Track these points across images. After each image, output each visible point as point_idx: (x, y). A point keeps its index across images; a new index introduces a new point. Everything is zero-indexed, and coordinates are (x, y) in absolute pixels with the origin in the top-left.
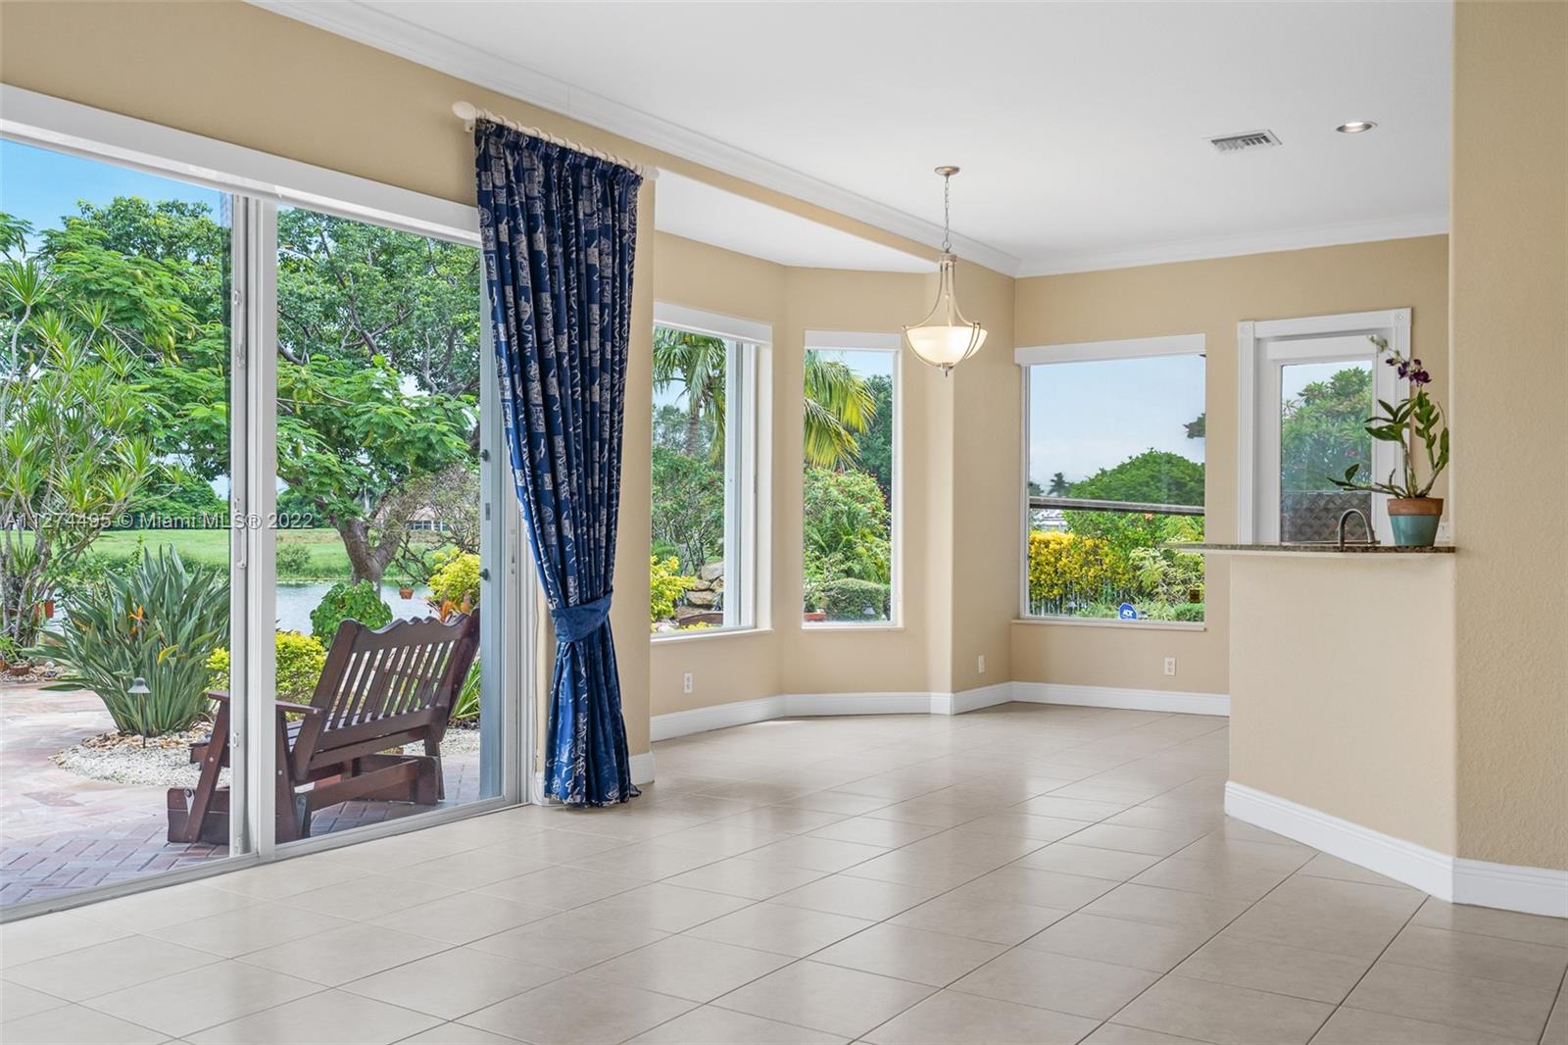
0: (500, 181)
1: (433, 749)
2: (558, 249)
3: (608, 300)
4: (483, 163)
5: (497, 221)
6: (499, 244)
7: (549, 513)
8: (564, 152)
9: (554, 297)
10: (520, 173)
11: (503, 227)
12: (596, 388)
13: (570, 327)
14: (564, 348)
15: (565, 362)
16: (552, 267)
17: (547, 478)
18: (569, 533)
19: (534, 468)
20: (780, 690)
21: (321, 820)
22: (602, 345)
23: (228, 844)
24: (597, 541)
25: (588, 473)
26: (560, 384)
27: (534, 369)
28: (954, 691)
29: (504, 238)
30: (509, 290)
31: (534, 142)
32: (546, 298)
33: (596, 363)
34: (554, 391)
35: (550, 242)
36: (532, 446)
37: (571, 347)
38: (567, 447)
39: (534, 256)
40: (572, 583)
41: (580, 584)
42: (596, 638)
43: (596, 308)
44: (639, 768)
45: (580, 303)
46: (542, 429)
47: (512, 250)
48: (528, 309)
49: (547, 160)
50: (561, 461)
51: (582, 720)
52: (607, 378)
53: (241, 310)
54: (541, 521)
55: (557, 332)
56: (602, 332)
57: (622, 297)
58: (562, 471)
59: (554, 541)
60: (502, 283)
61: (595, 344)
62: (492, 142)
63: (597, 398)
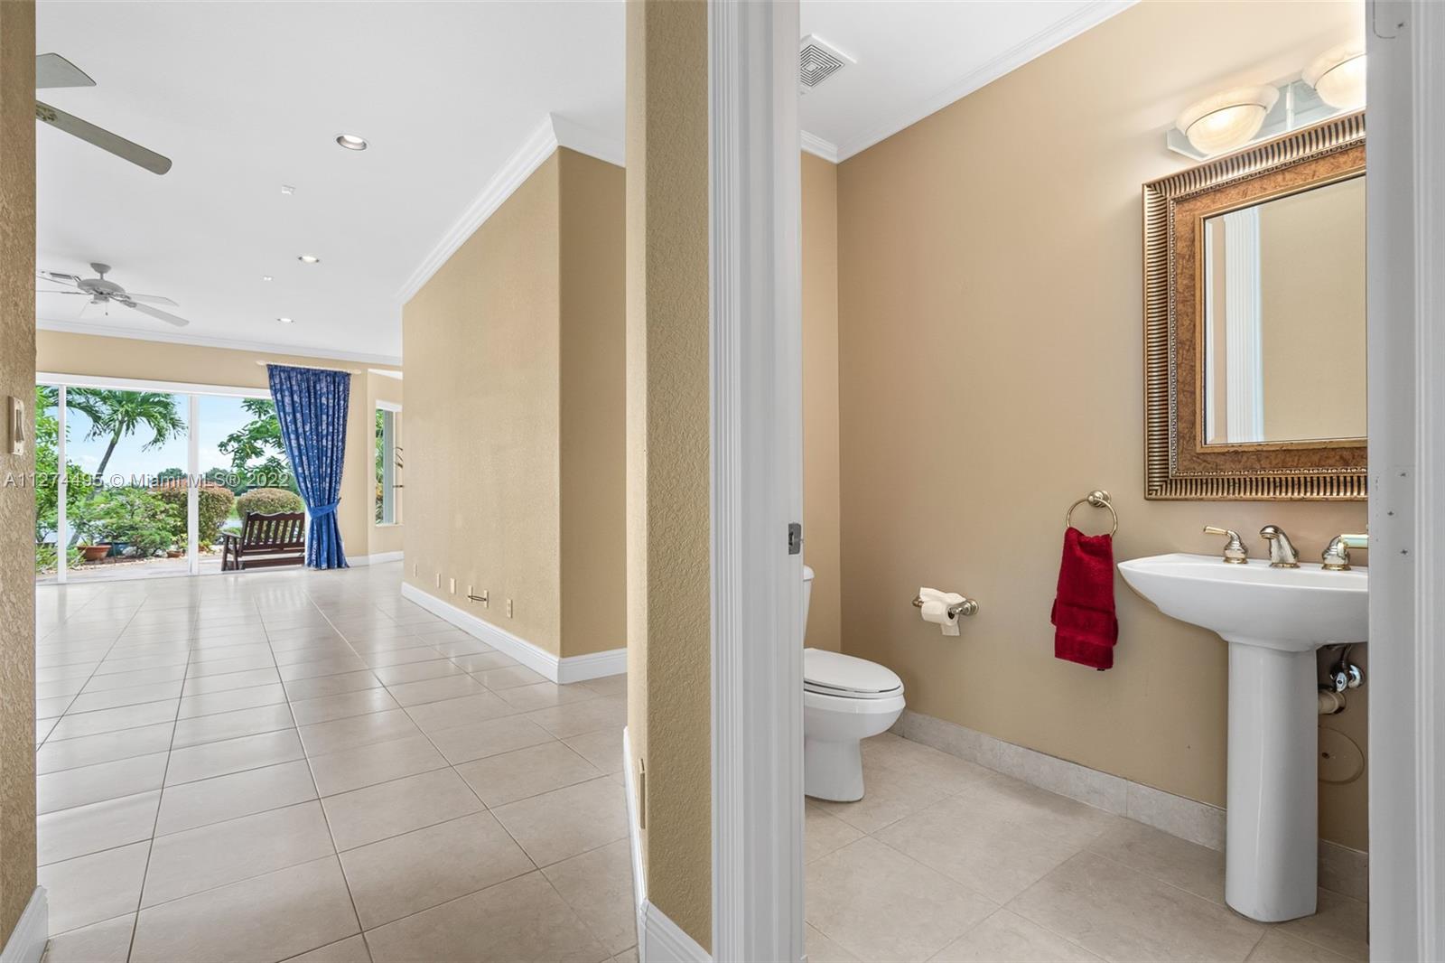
0: (277, 381)
2: (305, 400)
3: (331, 413)
4: (271, 377)
5: (276, 392)
6: (277, 401)
7: (301, 479)
8: (308, 370)
9: (302, 414)
10: (289, 378)
11: (279, 396)
12: (324, 441)
13: (311, 423)
14: (307, 430)
15: (308, 434)
16: (301, 406)
18: (309, 486)
22: (327, 427)
25: (320, 466)
26: (305, 440)
27: (292, 436)
29: (279, 398)
30: (282, 414)
31: (293, 369)
32: (298, 415)
33: (325, 432)
34: (302, 442)
35: (300, 398)
36: (293, 458)
37: (311, 429)
38: (308, 459)
39: (293, 402)
40: (311, 501)
43: (324, 417)
44: (348, 559)
45: (316, 416)
47: (283, 402)
48: (289, 419)
49: (301, 374)
51: (315, 543)
52: (330, 438)
55: (304, 425)
56: (327, 424)
58: (306, 467)
59: (304, 488)
60: (278, 408)
61: (324, 427)
62: (272, 370)
63: (324, 444)
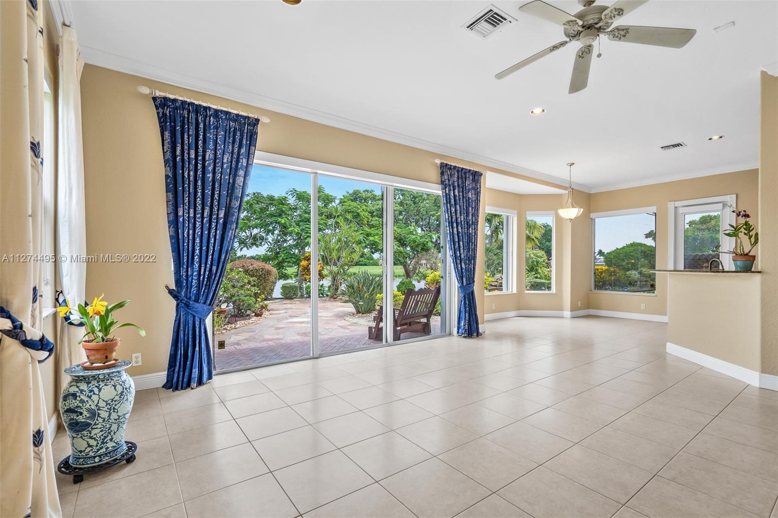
0: (446, 178)
1: (428, 320)
2: (461, 194)
3: (474, 206)
4: (442, 174)
5: (446, 188)
6: (446, 194)
7: (458, 261)
8: (462, 169)
9: (460, 206)
10: (451, 175)
11: (447, 189)
12: (471, 229)
13: (464, 214)
14: (462, 219)
15: (463, 223)
16: (459, 199)
17: (458, 253)
18: (463, 267)
19: (454, 250)
20: (519, 309)
21: (402, 336)
22: (472, 218)
23: (382, 340)
24: (471, 269)
25: (469, 251)
26: (461, 228)
27: (455, 225)
28: (571, 311)
29: (447, 192)
30: (449, 205)
31: (455, 167)
32: (458, 206)
33: (471, 223)
34: (460, 230)
35: (459, 192)
36: (454, 244)
37: (464, 219)
38: (463, 245)
39: (455, 196)
40: (464, 279)
41: (466, 280)
42: (471, 293)
43: (470, 208)
44: (481, 328)
45: (466, 207)
46: (457, 240)
47: (449, 195)
48: (453, 210)
49: (458, 171)
50: (462, 248)
51: (467, 315)
52: (473, 226)
53: (386, 213)
54: (457, 264)
55: (461, 215)
56: (472, 215)
57: (477, 205)
58: (462, 251)
59: (460, 269)
60: (447, 204)
61: (470, 218)
62: (444, 168)
63: (471, 232)
